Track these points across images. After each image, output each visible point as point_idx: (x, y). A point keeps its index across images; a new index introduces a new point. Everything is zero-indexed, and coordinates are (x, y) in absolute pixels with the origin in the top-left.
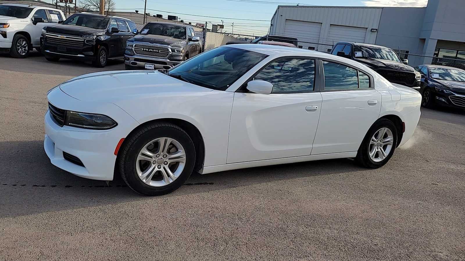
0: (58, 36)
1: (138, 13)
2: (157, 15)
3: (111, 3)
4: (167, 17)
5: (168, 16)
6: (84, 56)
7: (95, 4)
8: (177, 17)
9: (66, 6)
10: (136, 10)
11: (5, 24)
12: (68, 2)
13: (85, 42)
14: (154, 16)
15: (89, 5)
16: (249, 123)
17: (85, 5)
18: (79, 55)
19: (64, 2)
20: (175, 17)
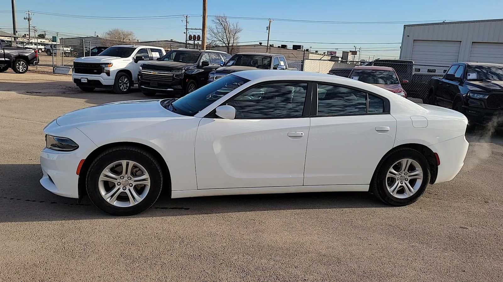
0: (151, 72)
1: (262, 45)
2: (282, 45)
3: (235, 37)
4: (292, 47)
5: (293, 45)
6: (173, 90)
7: (220, 39)
8: (303, 46)
9: (194, 43)
10: (261, 42)
11: (108, 64)
12: (197, 40)
13: (174, 76)
14: (279, 47)
15: (215, 41)
16: (217, 148)
17: (211, 41)
18: (168, 89)
19: (192, 40)
20: (300, 46)
